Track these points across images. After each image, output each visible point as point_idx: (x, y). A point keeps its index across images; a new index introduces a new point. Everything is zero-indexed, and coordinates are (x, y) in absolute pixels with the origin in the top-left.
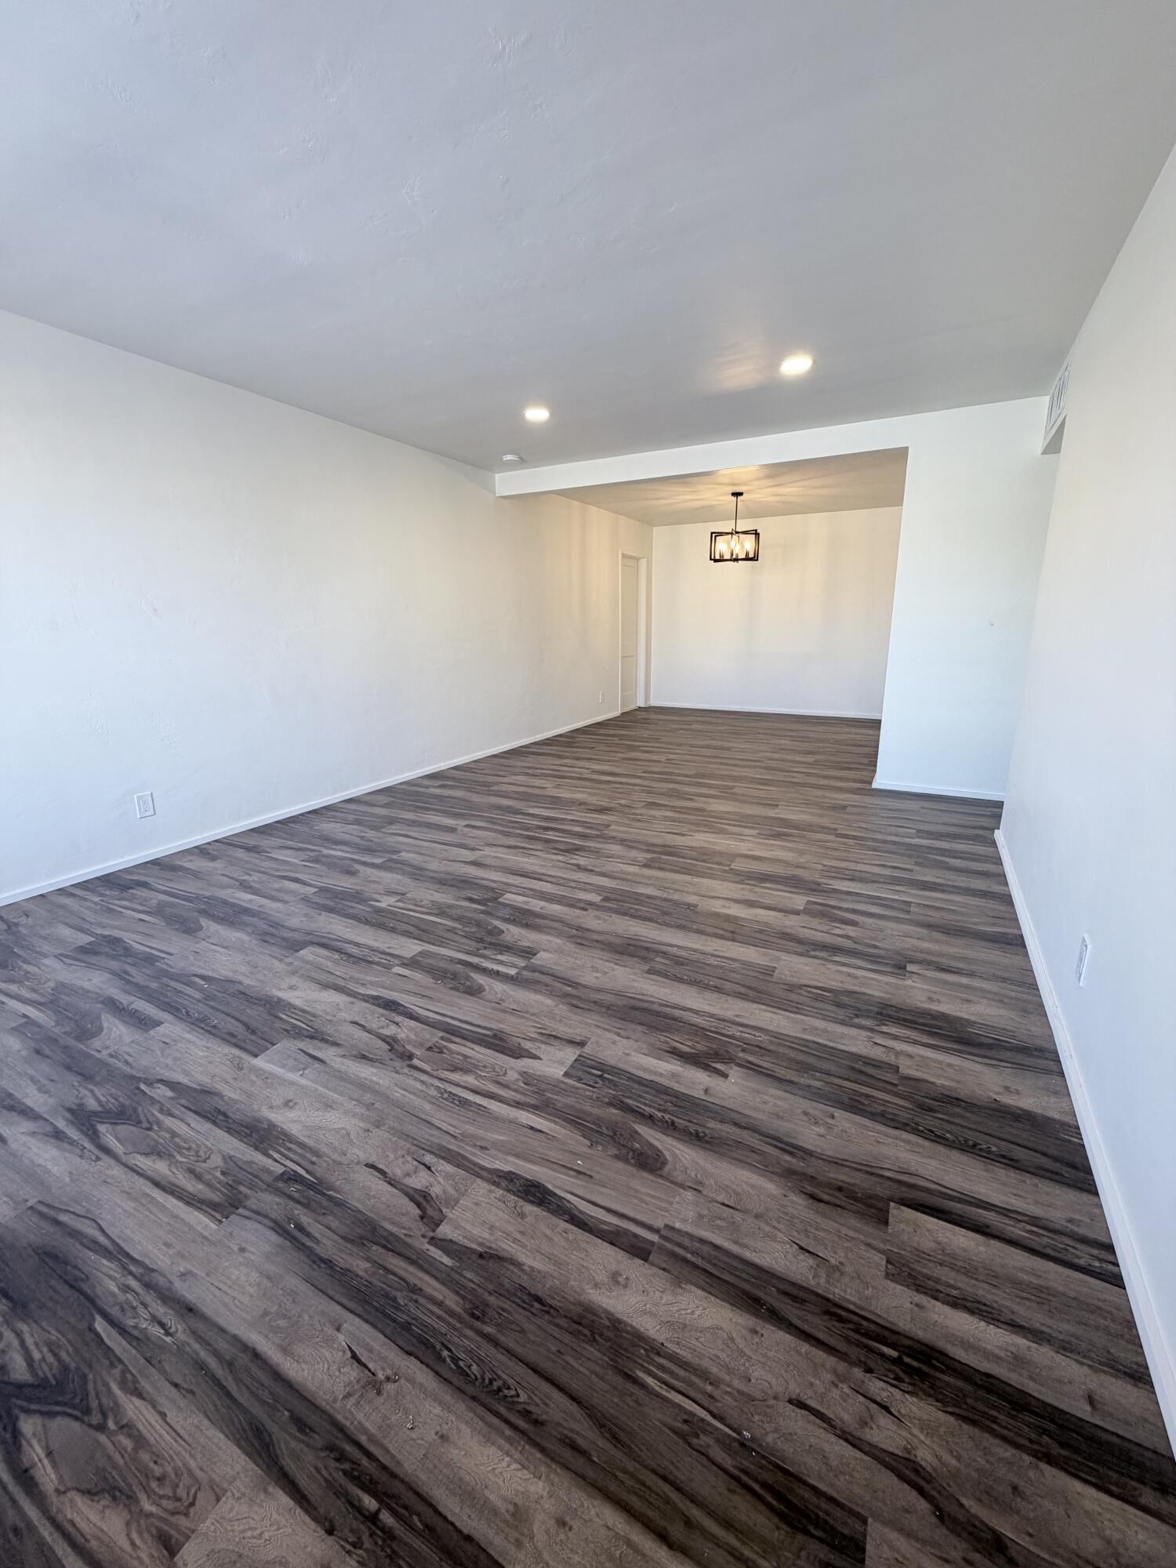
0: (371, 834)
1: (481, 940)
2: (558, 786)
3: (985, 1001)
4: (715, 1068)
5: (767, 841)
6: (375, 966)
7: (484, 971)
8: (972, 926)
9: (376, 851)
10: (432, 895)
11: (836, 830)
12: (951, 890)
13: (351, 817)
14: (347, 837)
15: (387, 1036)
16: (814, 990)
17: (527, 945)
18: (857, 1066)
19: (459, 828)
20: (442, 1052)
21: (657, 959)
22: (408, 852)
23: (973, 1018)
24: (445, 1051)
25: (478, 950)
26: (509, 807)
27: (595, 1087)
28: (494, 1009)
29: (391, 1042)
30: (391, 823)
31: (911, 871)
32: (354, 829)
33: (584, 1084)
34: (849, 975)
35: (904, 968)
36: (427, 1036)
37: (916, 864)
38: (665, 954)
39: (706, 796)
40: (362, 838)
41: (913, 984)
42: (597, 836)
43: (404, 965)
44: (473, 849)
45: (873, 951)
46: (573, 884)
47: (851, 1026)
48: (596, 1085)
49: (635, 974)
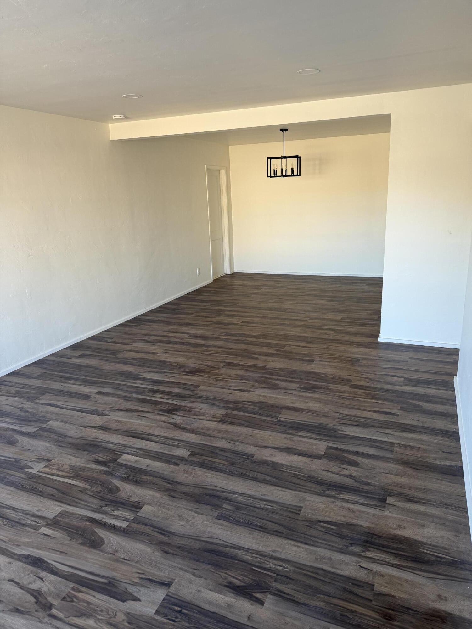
0: (28, 405)
1: (103, 499)
2: (165, 351)
3: (433, 525)
4: (256, 598)
5: (304, 394)
6: (27, 528)
7: (104, 525)
8: (431, 461)
9: (31, 421)
10: (70, 459)
11: (351, 381)
12: (422, 430)
13: (13, 390)
14: (9, 409)
15: (34, 590)
16: (326, 525)
17: (136, 500)
18: (348, 587)
19: (93, 395)
20: (72, 601)
21: (225, 506)
22: (54, 420)
23: (424, 540)
24: (75, 600)
25: (101, 507)
26: (130, 373)
27: (175, 621)
28: (110, 559)
29: (37, 594)
30: (43, 394)
31: (397, 415)
32: (15, 401)
33: (169, 619)
34: (349, 509)
35: (384, 501)
36: (63, 588)
37: (402, 409)
38: (229, 500)
39: (267, 355)
40: (21, 409)
41: (390, 514)
42: (190, 396)
43: (48, 525)
44: (102, 415)
45: (366, 487)
46: (170, 442)
47: (347, 554)
48: (177, 620)
49: (208, 520)
